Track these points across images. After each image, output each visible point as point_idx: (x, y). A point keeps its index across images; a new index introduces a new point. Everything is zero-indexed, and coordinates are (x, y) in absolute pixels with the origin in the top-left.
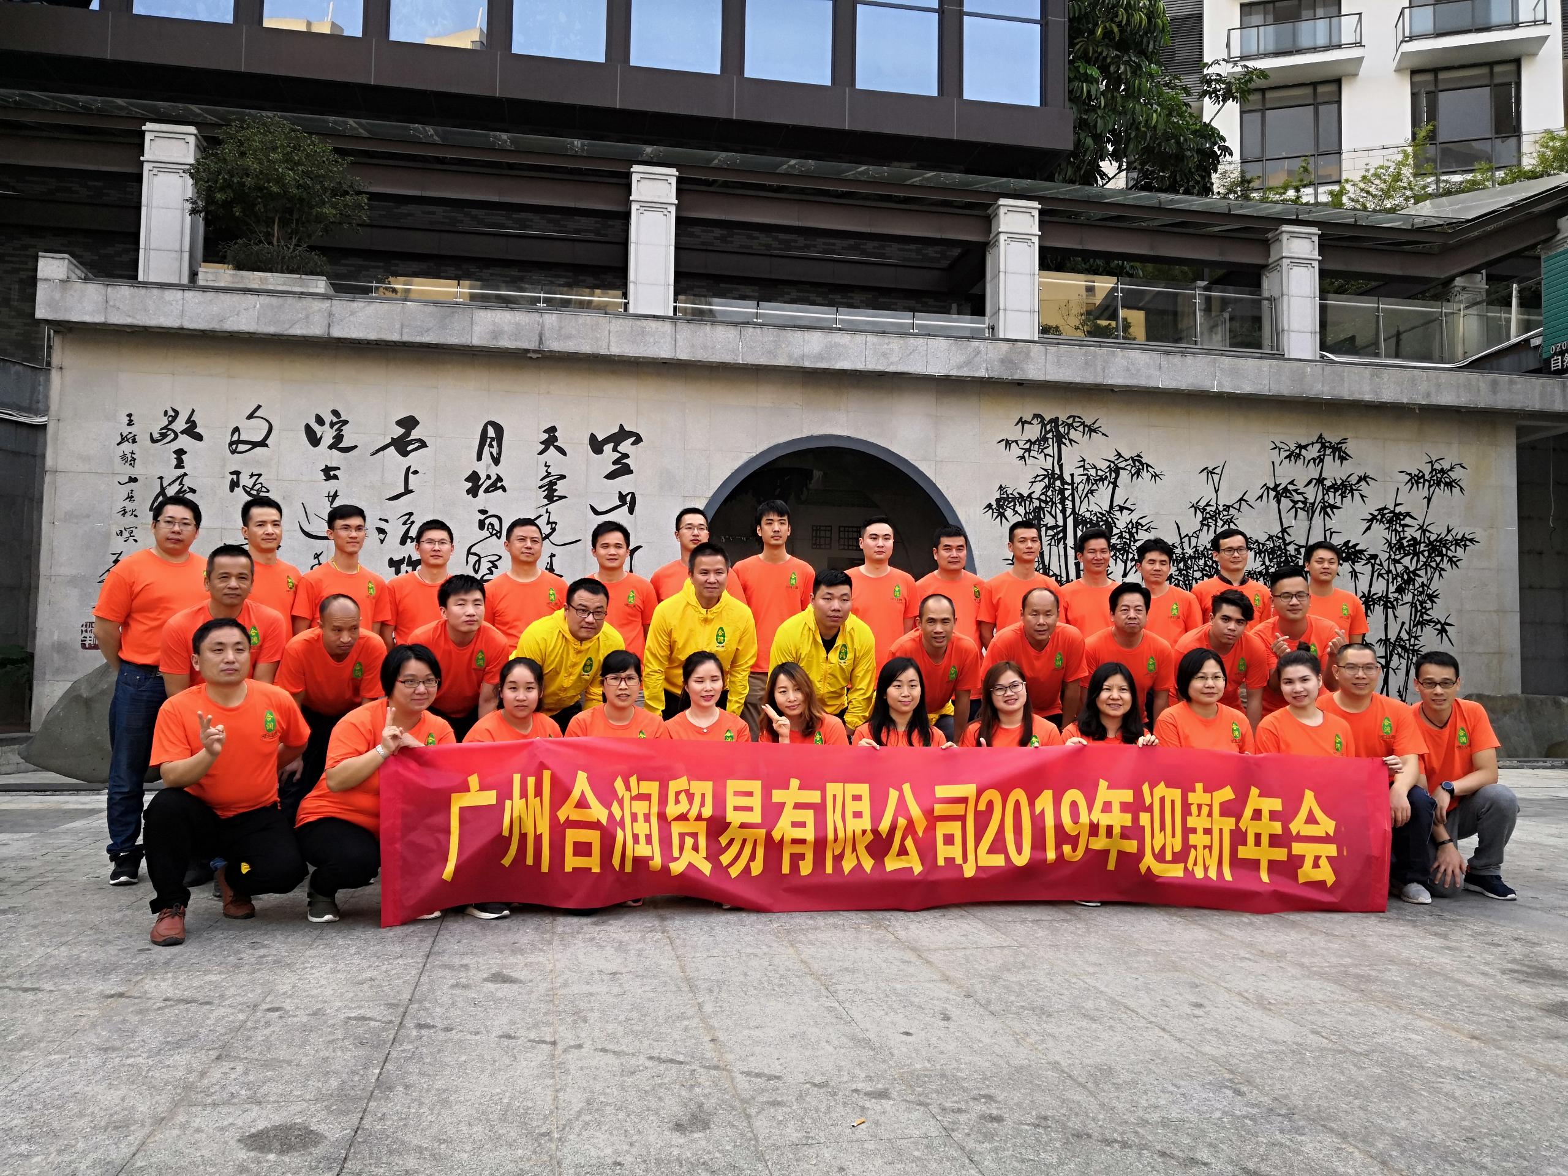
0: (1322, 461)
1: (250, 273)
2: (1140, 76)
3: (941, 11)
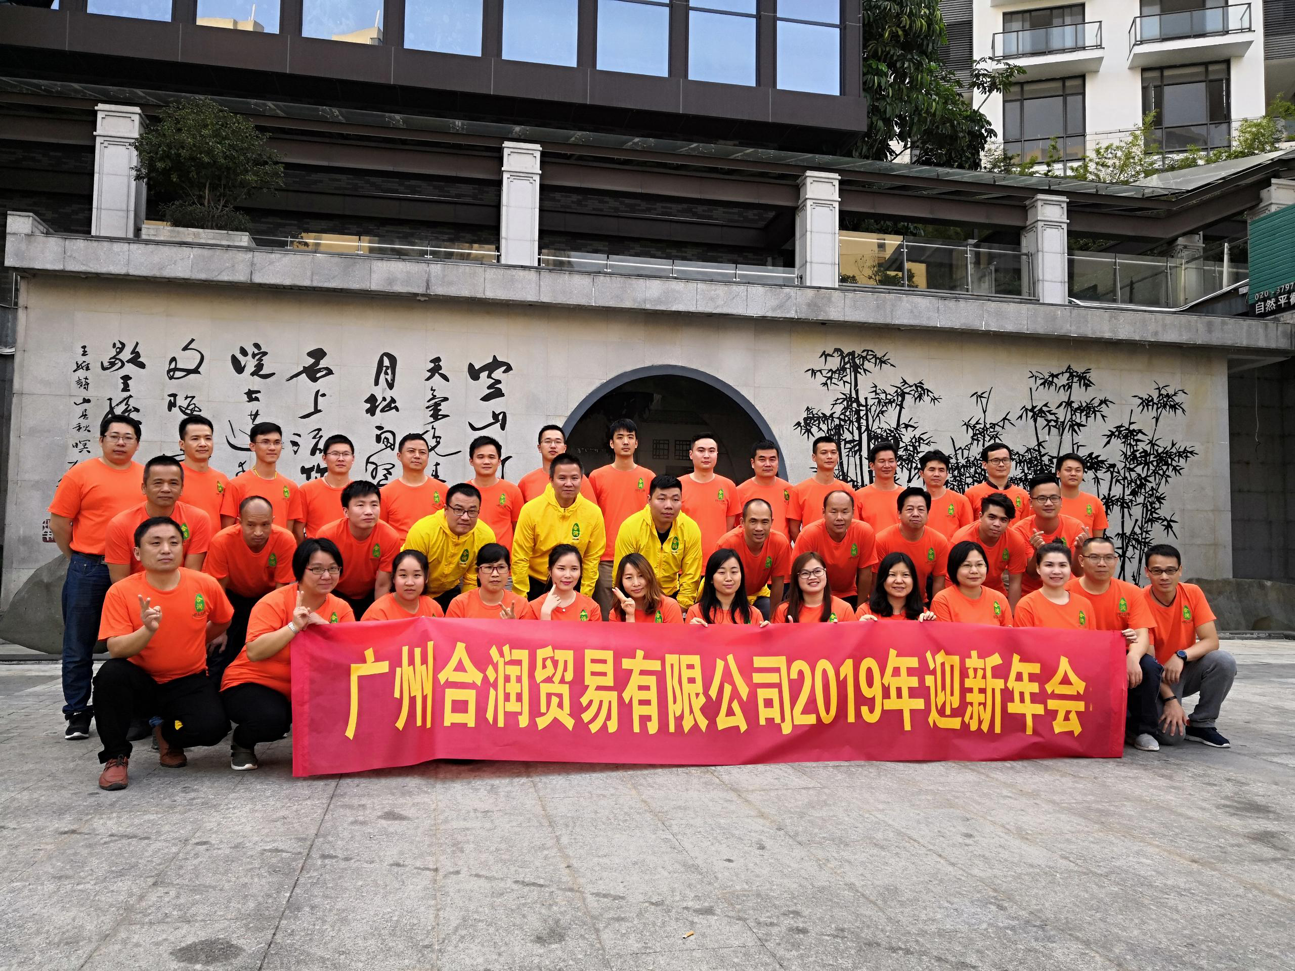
0: (1070, 387)
1: (185, 229)
2: (922, 72)
3: (758, 17)
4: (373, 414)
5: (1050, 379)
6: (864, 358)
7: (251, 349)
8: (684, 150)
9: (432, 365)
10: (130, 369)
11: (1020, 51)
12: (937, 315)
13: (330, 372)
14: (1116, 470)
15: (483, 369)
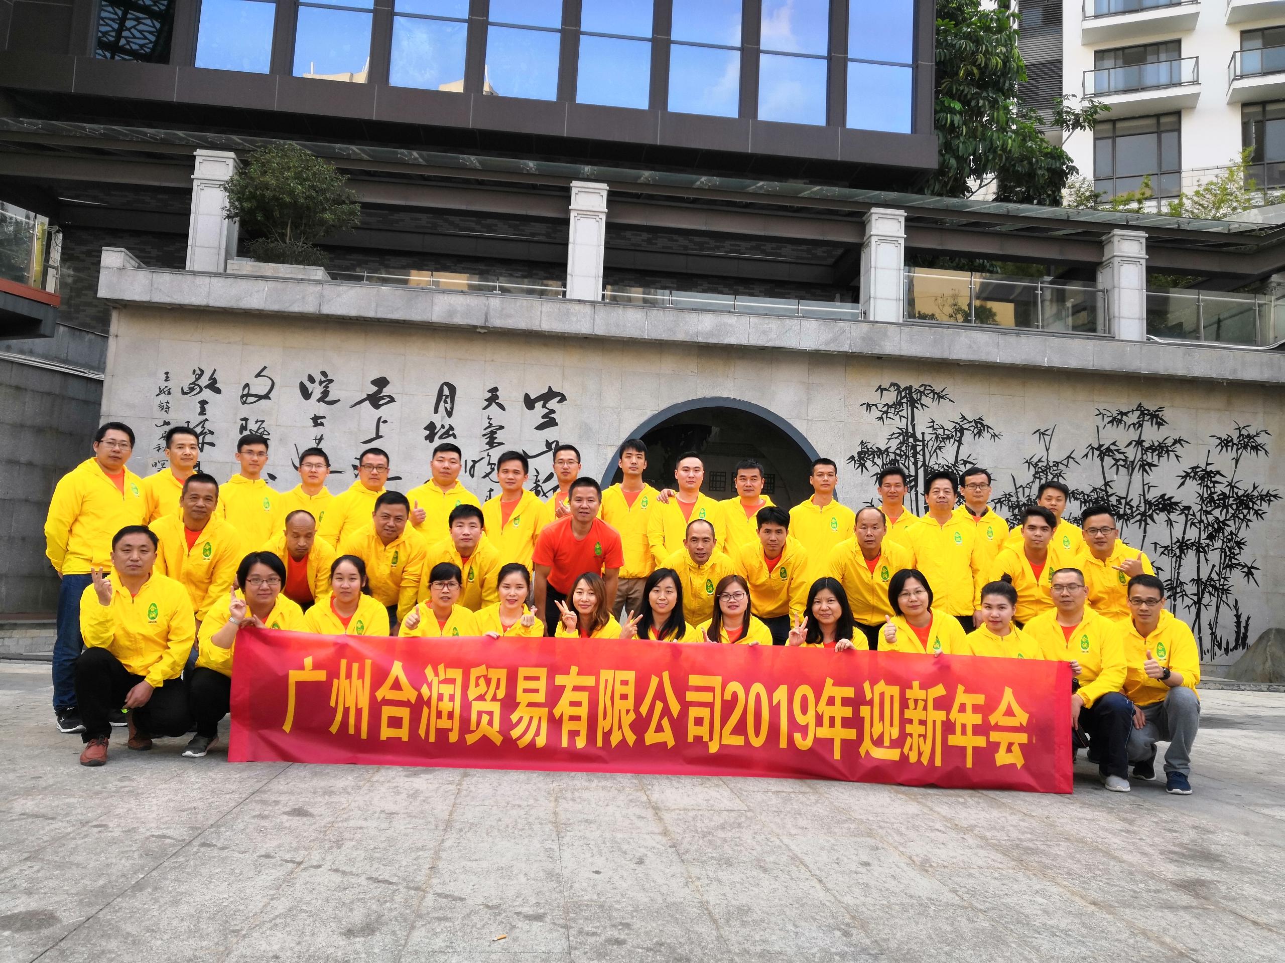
0: (1141, 426)
1: (266, 264)
2: (998, 109)
3: (830, 58)
4: (432, 441)
5: (1119, 417)
6: (922, 393)
7: (318, 377)
8: (751, 189)
9: (490, 394)
10: (207, 394)
11: (1112, 89)
12: (996, 350)
13: (392, 400)
14: (1191, 512)
15: (538, 399)
